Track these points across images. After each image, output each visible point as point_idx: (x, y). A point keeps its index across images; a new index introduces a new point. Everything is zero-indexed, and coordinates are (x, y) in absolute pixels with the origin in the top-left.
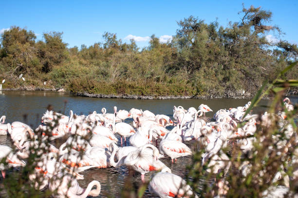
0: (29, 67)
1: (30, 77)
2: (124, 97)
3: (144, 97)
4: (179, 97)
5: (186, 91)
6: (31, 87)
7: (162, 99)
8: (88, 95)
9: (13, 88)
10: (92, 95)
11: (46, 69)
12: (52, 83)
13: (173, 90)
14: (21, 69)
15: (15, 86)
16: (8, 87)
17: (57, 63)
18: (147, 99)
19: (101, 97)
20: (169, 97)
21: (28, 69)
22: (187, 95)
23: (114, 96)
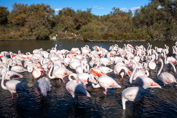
0: (70, 28)
1: (70, 32)
2: (108, 41)
3: (118, 41)
4: (138, 40)
5: (142, 37)
6: (70, 37)
7: (128, 42)
8: (90, 40)
9: (62, 38)
10: (92, 41)
11: (78, 28)
12: (80, 35)
13: (134, 36)
14: (66, 29)
15: (62, 37)
16: (59, 38)
17: (84, 24)
18: (119, 42)
19: (96, 42)
20: (132, 41)
21: (69, 29)
22: (144, 39)
23: (102, 41)
